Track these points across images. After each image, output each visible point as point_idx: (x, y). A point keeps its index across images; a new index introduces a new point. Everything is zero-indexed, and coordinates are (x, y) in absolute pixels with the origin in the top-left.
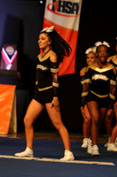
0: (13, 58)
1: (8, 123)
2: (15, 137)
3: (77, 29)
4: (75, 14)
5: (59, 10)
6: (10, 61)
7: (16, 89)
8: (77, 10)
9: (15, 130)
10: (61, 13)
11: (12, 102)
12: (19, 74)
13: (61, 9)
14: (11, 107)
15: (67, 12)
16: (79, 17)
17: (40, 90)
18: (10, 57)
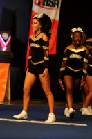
0: (7, 42)
1: (4, 93)
2: (9, 104)
3: (58, 19)
4: (56, 8)
5: (44, 4)
6: (5, 44)
7: (10, 66)
8: (58, 4)
9: (9, 99)
10: (45, 6)
11: (7, 76)
12: (12, 54)
13: (46, 3)
14: (6, 80)
15: (49, 5)
16: (59, 9)
17: (34, 64)
18: (5, 41)
